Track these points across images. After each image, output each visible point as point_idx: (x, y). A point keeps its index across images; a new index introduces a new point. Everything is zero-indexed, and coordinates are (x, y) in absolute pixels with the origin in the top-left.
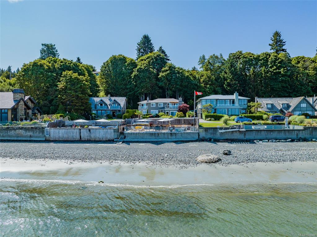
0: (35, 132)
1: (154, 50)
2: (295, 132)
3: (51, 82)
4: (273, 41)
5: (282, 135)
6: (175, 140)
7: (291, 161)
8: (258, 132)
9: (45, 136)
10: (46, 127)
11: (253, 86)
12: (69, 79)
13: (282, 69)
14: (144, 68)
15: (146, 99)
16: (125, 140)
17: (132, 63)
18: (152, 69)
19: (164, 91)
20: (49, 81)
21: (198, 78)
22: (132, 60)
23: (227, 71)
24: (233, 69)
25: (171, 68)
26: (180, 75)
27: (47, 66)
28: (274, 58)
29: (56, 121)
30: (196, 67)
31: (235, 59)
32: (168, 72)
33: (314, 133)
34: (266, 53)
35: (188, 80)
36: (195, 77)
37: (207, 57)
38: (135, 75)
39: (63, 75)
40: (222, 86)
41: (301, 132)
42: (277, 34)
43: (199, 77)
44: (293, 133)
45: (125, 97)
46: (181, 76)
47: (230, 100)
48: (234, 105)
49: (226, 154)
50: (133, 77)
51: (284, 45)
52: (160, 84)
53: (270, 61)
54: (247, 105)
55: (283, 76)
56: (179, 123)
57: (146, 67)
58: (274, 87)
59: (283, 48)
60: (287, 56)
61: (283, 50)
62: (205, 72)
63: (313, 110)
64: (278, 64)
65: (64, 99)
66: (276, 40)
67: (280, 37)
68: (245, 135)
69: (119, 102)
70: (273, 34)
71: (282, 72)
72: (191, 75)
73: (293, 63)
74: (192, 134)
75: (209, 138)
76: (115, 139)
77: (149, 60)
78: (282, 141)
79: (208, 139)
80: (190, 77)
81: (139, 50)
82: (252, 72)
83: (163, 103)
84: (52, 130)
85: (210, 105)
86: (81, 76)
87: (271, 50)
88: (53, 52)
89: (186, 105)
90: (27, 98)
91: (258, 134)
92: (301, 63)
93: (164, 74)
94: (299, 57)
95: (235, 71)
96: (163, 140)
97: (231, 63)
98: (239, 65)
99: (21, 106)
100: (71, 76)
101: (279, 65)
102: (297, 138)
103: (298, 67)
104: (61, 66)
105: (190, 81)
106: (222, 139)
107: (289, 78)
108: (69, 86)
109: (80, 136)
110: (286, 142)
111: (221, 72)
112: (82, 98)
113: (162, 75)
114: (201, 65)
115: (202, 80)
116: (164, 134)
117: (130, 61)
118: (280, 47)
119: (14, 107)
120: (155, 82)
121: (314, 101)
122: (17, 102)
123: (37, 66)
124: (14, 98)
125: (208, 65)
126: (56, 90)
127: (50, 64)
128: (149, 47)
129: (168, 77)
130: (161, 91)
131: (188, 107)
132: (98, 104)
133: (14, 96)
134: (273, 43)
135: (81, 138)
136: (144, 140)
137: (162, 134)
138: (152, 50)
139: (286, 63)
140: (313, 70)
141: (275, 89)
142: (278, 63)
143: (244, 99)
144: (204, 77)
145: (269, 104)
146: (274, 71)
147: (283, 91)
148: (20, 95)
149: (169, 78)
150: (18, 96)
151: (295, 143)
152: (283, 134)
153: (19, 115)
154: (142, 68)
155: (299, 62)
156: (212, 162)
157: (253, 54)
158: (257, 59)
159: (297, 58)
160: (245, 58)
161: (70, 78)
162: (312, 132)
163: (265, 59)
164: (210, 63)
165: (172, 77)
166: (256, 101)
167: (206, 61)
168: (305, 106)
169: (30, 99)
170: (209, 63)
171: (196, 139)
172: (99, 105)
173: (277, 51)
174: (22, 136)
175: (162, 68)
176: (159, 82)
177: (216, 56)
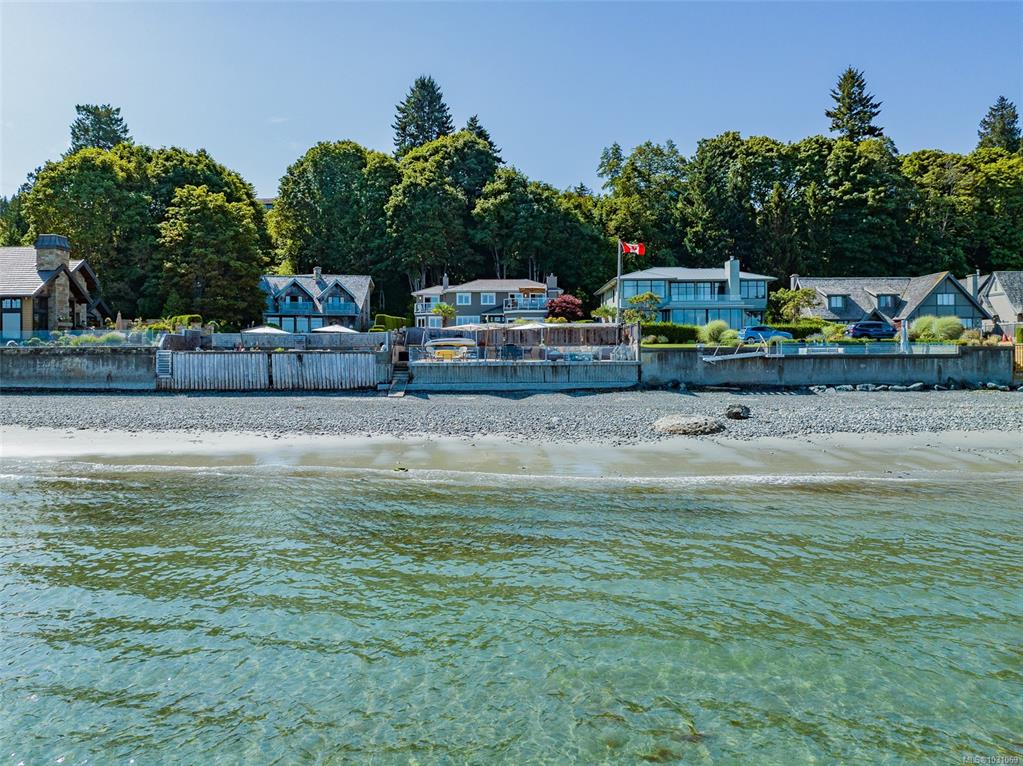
0: (124, 363)
1: (451, 128)
2: (933, 362)
3: (137, 221)
4: (838, 100)
5: (895, 371)
6: (566, 386)
7: (933, 429)
8: (821, 363)
9: (156, 376)
10: (158, 348)
11: (778, 244)
12: (196, 212)
13: (871, 190)
14: (427, 184)
15: (438, 282)
16: (412, 387)
17: (384, 168)
18: (452, 189)
19: (490, 261)
20: (132, 217)
21: (601, 219)
22: (385, 158)
23: (695, 195)
24: (713, 189)
25: (514, 183)
26: (544, 207)
27: (122, 170)
28: (846, 157)
29: (183, 331)
30: (587, 186)
31: (719, 159)
32: (505, 196)
33: (990, 365)
34: (818, 140)
35: (568, 224)
36: (589, 216)
37: (627, 153)
38: (397, 208)
39: (176, 199)
40: (677, 245)
41: (950, 362)
42: (852, 79)
43: (601, 215)
44: (929, 367)
45: (367, 275)
46: (548, 211)
47: (712, 282)
48: (723, 300)
49: (737, 416)
50: (390, 213)
51: (877, 114)
52: (479, 236)
53: (830, 164)
54: (766, 299)
55: (874, 212)
56: (570, 341)
57: (431, 181)
58: (847, 249)
59: (872, 124)
60: (888, 149)
61: (872, 131)
62: (621, 201)
63: (977, 314)
64: (858, 176)
65: (183, 275)
66: (850, 98)
67: (861, 87)
68: (781, 370)
69: (351, 291)
70: (838, 81)
71: (870, 202)
72: (576, 207)
73: (907, 170)
74: (619, 369)
75: (673, 381)
76: (381, 383)
77: (437, 157)
78: (896, 387)
79: (668, 383)
80: (576, 214)
81: (404, 129)
82: (777, 199)
83: (498, 293)
84: (181, 357)
85: (651, 297)
86: (234, 203)
87: (831, 130)
88: (115, 131)
89: (569, 298)
90: (74, 265)
91: (820, 369)
92: (931, 172)
93: (489, 204)
94: (924, 153)
95: (719, 195)
96: (529, 388)
97: (706, 172)
98: (731, 177)
99: (61, 288)
100: (204, 203)
101: (862, 178)
102: (940, 379)
103: (922, 186)
104: (166, 171)
105: (576, 227)
106: (713, 382)
107: (893, 219)
108: (199, 234)
109: (270, 377)
110: (908, 390)
111: (676, 201)
112: (240, 274)
113: (486, 206)
114: (606, 179)
115: (612, 225)
116: (532, 367)
117: (377, 160)
118: (863, 122)
119: (41, 291)
120: (462, 229)
121: (979, 286)
122: (49, 275)
123: (93, 168)
124: (39, 265)
125: (632, 175)
126: (157, 248)
127: (132, 166)
128: (436, 119)
129: (503, 212)
130: (478, 258)
131: (578, 306)
132: (283, 295)
133: (39, 257)
134: (839, 109)
135: (271, 382)
136: (472, 387)
137: (525, 369)
138: (444, 128)
139: (884, 170)
140: (969, 195)
141: (848, 254)
142: (859, 172)
143: (757, 280)
144: (621, 214)
145: (836, 296)
146: (845, 198)
147: (874, 261)
148: (57, 255)
149: (508, 216)
150: (52, 257)
151: (934, 395)
152: (896, 367)
153: (57, 318)
154: (420, 185)
155: (924, 169)
156: (703, 432)
157: (774, 143)
158: (790, 158)
159: (918, 156)
160: (753, 154)
161: (203, 208)
162: (986, 362)
163: (817, 158)
164: (640, 172)
165: (517, 213)
166: (793, 288)
167: (623, 164)
168: (952, 303)
169: (82, 269)
170: (635, 169)
171: (632, 384)
172: (288, 299)
173: (853, 135)
174: (82, 377)
175: (484, 185)
176: (475, 231)
177: (655, 147)
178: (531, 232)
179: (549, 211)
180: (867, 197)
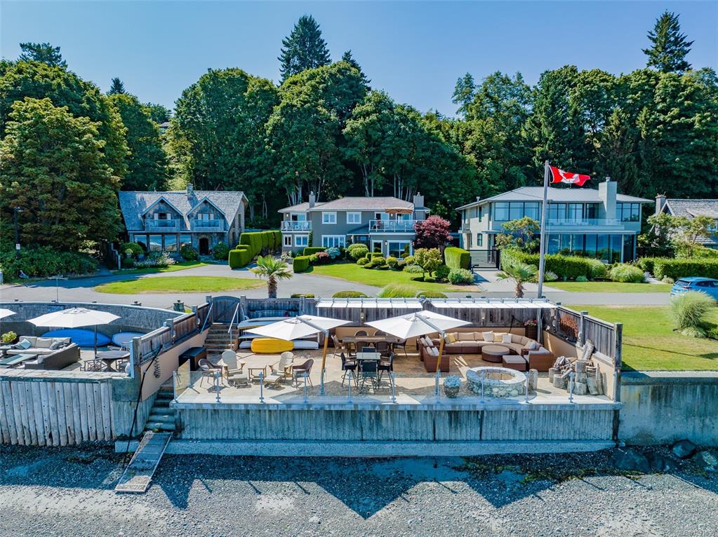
1: (328, 60)
4: (655, 41)
11: (617, 163)
13: (698, 115)
14: (302, 106)
15: (306, 199)
17: (265, 91)
18: (324, 110)
19: (359, 177)
21: (458, 139)
22: (265, 83)
23: (542, 118)
24: (559, 113)
25: (382, 103)
26: (410, 127)
28: (673, 86)
32: (374, 117)
34: (645, 72)
35: (431, 142)
36: (448, 137)
37: (478, 81)
38: (275, 127)
40: (525, 162)
42: (668, 22)
43: (458, 135)
45: (240, 190)
47: (584, 204)
50: (268, 132)
51: (688, 52)
52: (349, 153)
53: (658, 92)
55: (699, 135)
57: (305, 103)
58: (675, 168)
62: (474, 123)
64: (686, 102)
66: (666, 38)
67: (676, 28)
69: (222, 208)
70: (655, 23)
71: (697, 126)
77: (313, 82)
80: (438, 134)
81: (288, 60)
82: (618, 122)
83: (364, 212)
89: (437, 219)
93: (358, 124)
95: (563, 118)
101: (689, 105)
105: (438, 146)
113: (356, 125)
114: (460, 105)
115: (468, 144)
117: (258, 84)
120: (334, 147)
125: (484, 101)
128: (316, 52)
129: (371, 132)
130: (349, 173)
131: (447, 229)
138: (323, 59)
141: (675, 172)
142: (686, 99)
143: (632, 203)
144: (476, 134)
146: (674, 122)
147: (696, 178)
149: (375, 135)
154: (296, 106)
157: (607, 74)
158: (621, 88)
160: (588, 83)
163: (646, 87)
164: (491, 97)
165: (384, 132)
166: (660, 210)
167: (475, 91)
170: (487, 95)
172: (156, 216)
175: (354, 107)
176: (345, 149)
177: (504, 76)
178: (396, 149)
179: (414, 130)
180: (694, 121)
